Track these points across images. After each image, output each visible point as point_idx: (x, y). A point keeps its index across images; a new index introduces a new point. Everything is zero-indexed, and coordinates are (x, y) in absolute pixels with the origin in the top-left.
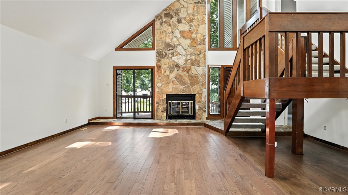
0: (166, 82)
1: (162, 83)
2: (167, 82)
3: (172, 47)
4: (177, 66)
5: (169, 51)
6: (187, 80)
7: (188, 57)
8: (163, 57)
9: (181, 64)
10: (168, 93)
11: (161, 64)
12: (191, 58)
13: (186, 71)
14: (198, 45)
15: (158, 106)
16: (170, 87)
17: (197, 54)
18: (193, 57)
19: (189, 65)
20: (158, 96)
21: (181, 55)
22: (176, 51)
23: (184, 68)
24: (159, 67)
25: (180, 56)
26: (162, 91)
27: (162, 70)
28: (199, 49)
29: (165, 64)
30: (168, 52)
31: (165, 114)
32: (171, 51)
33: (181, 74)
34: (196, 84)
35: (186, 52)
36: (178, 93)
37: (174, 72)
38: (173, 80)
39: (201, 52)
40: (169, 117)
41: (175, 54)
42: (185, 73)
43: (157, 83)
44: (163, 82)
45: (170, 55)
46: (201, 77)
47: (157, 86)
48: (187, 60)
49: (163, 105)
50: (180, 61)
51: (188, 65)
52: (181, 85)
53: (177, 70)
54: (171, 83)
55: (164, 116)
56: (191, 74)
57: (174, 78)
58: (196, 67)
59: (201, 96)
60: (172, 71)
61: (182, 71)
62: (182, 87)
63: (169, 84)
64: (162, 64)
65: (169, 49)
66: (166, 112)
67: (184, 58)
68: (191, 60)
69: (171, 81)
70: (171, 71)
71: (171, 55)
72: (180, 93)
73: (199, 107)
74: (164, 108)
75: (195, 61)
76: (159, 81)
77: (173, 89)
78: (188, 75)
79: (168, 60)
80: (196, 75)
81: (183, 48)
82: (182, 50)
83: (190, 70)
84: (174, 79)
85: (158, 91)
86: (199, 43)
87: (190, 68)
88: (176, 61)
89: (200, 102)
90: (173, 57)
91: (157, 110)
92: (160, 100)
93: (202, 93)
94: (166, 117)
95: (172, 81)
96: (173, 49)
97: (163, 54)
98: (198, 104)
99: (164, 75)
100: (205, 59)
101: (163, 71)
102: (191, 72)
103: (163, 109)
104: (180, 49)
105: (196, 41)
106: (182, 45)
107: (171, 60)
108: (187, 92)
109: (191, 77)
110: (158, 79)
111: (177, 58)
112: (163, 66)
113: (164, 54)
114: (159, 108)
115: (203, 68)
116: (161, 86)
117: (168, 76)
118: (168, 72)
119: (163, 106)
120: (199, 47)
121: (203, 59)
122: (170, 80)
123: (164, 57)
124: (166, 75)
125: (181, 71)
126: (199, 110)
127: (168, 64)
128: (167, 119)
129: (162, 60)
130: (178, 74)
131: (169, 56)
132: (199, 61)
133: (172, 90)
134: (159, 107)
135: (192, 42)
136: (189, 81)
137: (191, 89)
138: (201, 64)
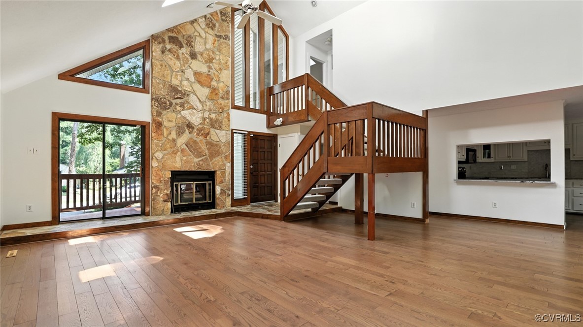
0: (170, 150)
1: (164, 152)
2: (174, 151)
3: (182, 95)
4: (190, 126)
5: (176, 100)
6: (204, 148)
7: (206, 114)
8: (166, 109)
9: (195, 124)
10: (173, 170)
11: (162, 119)
12: (211, 116)
13: (202, 134)
14: (220, 99)
15: (156, 192)
16: (178, 159)
17: (219, 111)
18: (213, 116)
19: (208, 127)
20: (157, 174)
21: (195, 109)
22: (187, 102)
23: (199, 130)
24: (159, 125)
25: (194, 111)
26: (164, 166)
27: (164, 130)
28: (221, 104)
29: (170, 121)
30: (174, 102)
31: (169, 204)
32: (179, 101)
33: (195, 139)
34: (217, 156)
35: (203, 106)
36: (190, 170)
37: (184, 135)
38: (182, 148)
39: (223, 109)
40: (176, 209)
41: (185, 105)
42: (201, 138)
43: (155, 152)
44: (165, 150)
45: (177, 107)
46: (223, 145)
47: (156, 157)
48: (205, 119)
49: (166, 189)
50: (194, 118)
51: (205, 126)
52: (196, 157)
53: (190, 133)
54: (179, 153)
55: (168, 209)
56: (211, 140)
57: (184, 145)
58: (217, 131)
59: (223, 173)
60: (182, 133)
61: (198, 134)
62: (197, 160)
63: (176, 153)
64: (164, 120)
65: (176, 97)
66: (171, 202)
67: (200, 115)
68: (211, 119)
69: (180, 150)
70: (180, 133)
71: (180, 106)
72: (193, 170)
73: (221, 190)
74: (167, 194)
75: (215, 121)
76: (159, 148)
77: (183, 162)
78: (206, 142)
79: (174, 114)
80: (217, 143)
81: (199, 99)
82: (196, 101)
83: (208, 134)
84: (184, 147)
85: (157, 165)
86: (221, 96)
87: (209, 132)
88: (188, 118)
89: (223, 182)
90: (183, 110)
91: (156, 199)
92: (161, 181)
93: (225, 169)
94: (170, 210)
95: (182, 150)
96: (182, 98)
97: (165, 103)
98: (221, 185)
99: (169, 139)
100: (229, 121)
101: (165, 132)
102: (210, 137)
103: (165, 196)
104: (193, 99)
105: (217, 92)
106: (198, 95)
107: (179, 116)
108: (204, 168)
109: (211, 144)
110: (157, 145)
111: (190, 114)
112: (166, 124)
113: (168, 103)
114: (159, 196)
115: (226, 133)
116: (163, 158)
117: (174, 140)
118: (173, 135)
119: (166, 191)
120: (221, 101)
121: (227, 120)
122: (177, 148)
123: (168, 109)
124: (171, 139)
125: (195, 135)
126: (221, 193)
127: (174, 120)
128: (172, 212)
129: (164, 112)
130: (191, 139)
131: (176, 109)
132: (221, 122)
133: (182, 164)
134: (159, 194)
135: (211, 92)
136: (207, 151)
137: (211, 163)
138: (223, 127)
